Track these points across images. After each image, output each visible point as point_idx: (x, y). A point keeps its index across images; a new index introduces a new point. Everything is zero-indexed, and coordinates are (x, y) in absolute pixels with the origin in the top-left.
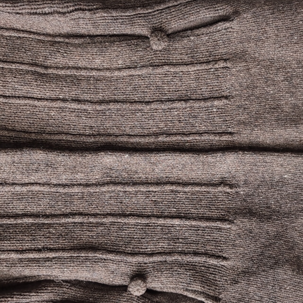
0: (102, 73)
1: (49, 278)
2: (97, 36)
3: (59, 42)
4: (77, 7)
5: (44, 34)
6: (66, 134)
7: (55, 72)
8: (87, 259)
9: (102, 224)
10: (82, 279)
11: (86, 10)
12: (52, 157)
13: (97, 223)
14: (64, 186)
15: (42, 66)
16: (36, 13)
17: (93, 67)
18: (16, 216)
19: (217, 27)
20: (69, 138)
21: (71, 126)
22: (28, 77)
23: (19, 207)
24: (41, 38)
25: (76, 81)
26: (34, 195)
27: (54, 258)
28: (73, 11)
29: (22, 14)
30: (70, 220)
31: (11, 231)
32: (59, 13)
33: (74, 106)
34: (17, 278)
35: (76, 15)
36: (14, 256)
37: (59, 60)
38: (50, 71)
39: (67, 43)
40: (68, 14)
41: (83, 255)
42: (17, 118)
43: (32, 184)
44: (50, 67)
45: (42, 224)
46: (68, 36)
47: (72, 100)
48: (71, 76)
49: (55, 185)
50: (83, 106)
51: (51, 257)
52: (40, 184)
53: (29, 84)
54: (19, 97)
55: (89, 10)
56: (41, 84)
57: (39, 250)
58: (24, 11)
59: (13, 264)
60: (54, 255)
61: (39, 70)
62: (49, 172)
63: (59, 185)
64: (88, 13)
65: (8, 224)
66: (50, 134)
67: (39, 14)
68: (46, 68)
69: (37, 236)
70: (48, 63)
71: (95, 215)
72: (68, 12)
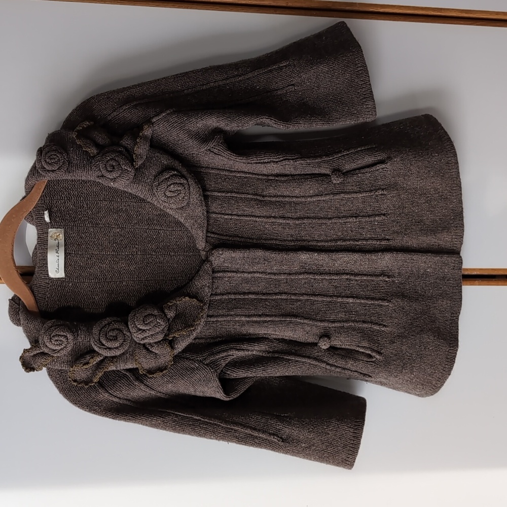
0: (300, 200)
1: (265, 336)
2: (296, 175)
3: (271, 180)
4: (284, 158)
5: (261, 175)
6: (276, 240)
7: (269, 199)
8: (291, 322)
9: (300, 300)
10: (286, 338)
11: (290, 159)
12: (267, 254)
13: (297, 300)
14: (275, 274)
15: (260, 195)
16: (260, 163)
17: (293, 195)
18: (244, 293)
19: (376, 167)
20: (277, 242)
21: (279, 234)
22: (252, 203)
23: (246, 287)
24: (260, 177)
25: (282, 205)
26: (256, 280)
27: (269, 321)
28: (282, 160)
29: (251, 163)
30: (279, 297)
31: (241, 303)
32: (274, 162)
33: (281, 221)
34: (245, 335)
35: (284, 163)
36: (243, 319)
37: (272, 191)
38: (266, 199)
39: (277, 180)
40: (279, 163)
41: (288, 319)
43: (254, 272)
44: (266, 196)
45: (261, 299)
46: (277, 175)
47: (280, 217)
48: (279, 202)
49: (269, 273)
50: (287, 221)
51: (267, 320)
52: (259, 272)
53: (253, 207)
54: (246, 216)
55: (292, 159)
56: (261, 207)
57: (260, 316)
58: (252, 162)
59: (243, 324)
60: (269, 319)
61: (258, 198)
62: (266, 264)
63: (272, 273)
64: (292, 161)
65: (239, 298)
66: (265, 240)
67: (262, 163)
68: (263, 196)
69: (258, 306)
70: (265, 193)
71: (295, 294)
72: (279, 161)
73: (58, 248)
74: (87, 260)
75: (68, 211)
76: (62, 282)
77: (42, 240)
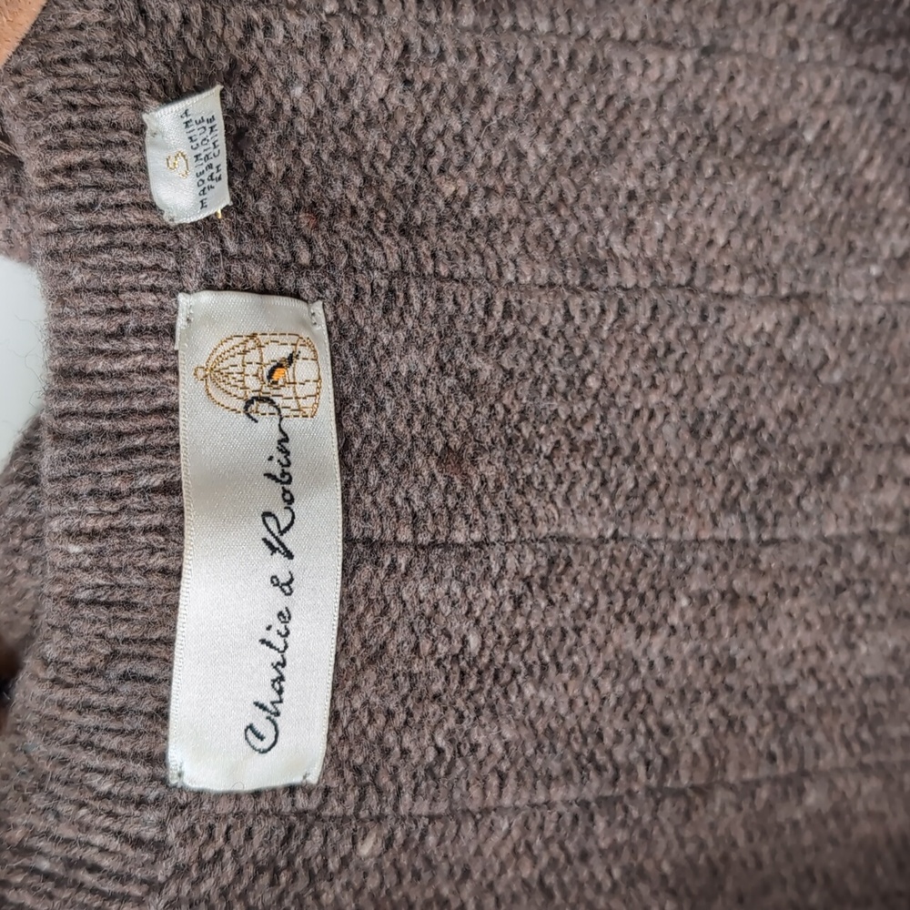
74: (518, 602)
75: (348, 128)
76: (290, 829)
77: (104, 406)
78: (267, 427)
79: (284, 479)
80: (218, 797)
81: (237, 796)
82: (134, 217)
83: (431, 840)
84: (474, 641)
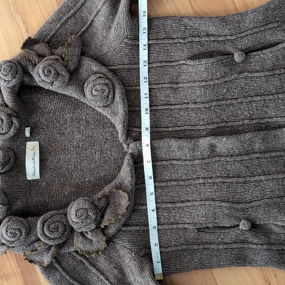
0: (208, 83)
6: (189, 125)
20: (190, 128)
21: (192, 120)
23: (167, 175)
42: (162, 119)
56: (175, 95)
62: (180, 152)
65: (163, 186)
69: (180, 193)
71: (211, 178)
73: (34, 156)
74: (56, 164)
75: (42, 126)
76: (38, 183)
77: (21, 151)
78: (33, 151)
79: (34, 155)
80: (31, 180)
81: (33, 180)
82: (24, 136)
83: (50, 183)
84: (52, 167)
